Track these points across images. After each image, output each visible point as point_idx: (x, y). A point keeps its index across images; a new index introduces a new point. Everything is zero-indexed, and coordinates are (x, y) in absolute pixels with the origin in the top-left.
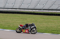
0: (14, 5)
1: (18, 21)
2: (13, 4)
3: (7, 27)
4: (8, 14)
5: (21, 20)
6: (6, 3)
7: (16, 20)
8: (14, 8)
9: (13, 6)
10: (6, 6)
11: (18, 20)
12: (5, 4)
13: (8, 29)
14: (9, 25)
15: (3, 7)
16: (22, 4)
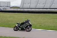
0: (45, 5)
1: (49, 21)
2: (43, 4)
3: (38, 26)
4: (39, 14)
5: (52, 19)
6: (37, 3)
7: (48, 19)
8: (44, 8)
9: (43, 6)
10: (37, 6)
11: (49, 19)
12: (36, 5)
13: (40, 28)
14: (40, 25)
15: (34, 8)
16: (52, 4)
